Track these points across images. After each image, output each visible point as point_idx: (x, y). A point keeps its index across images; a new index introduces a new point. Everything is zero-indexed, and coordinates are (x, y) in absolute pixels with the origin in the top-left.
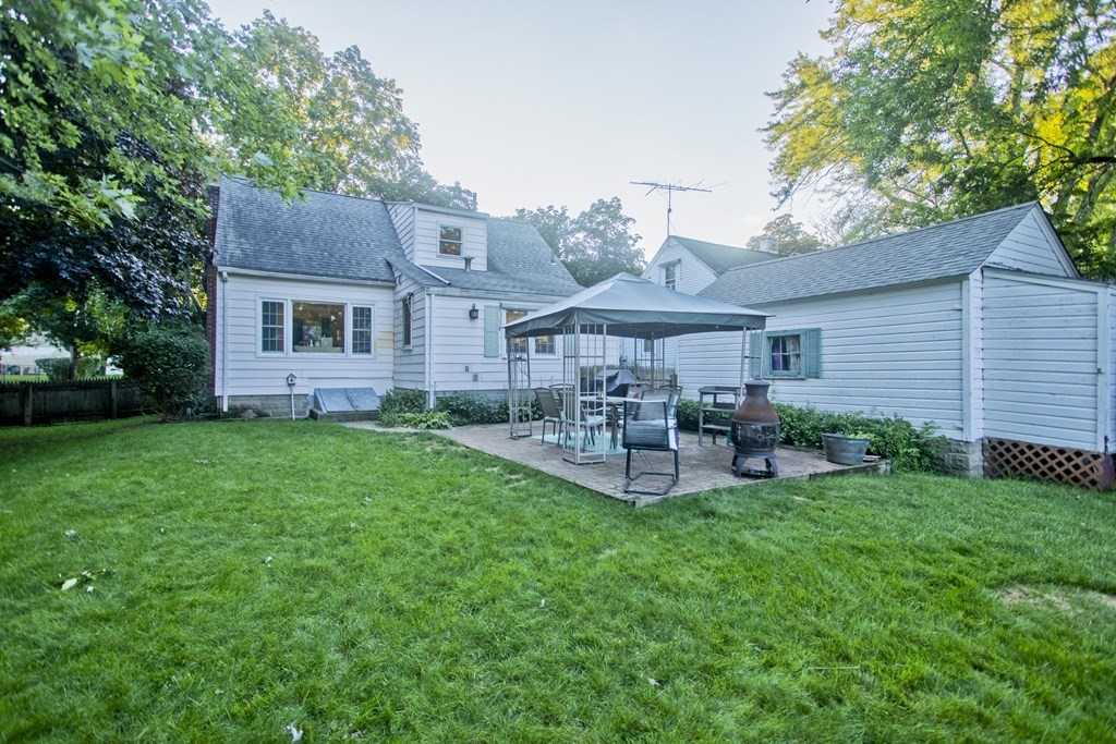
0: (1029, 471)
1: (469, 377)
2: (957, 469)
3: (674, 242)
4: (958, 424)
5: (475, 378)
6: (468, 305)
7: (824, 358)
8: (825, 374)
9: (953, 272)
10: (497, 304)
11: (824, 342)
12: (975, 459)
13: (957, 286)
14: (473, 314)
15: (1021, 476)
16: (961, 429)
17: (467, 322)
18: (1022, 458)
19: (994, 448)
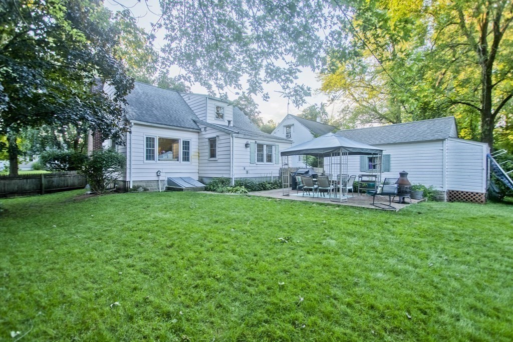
0: (462, 200)
1: (245, 172)
2: (441, 200)
3: (290, 117)
4: (441, 186)
5: (247, 172)
6: (245, 141)
7: (391, 165)
8: (391, 170)
9: (441, 138)
10: (254, 141)
11: (391, 159)
12: (446, 197)
13: (442, 142)
14: (247, 145)
15: (459, 201)
16: (442, 187)
17: (244, 148)
18: (460, 196)
19: (450, 193)
